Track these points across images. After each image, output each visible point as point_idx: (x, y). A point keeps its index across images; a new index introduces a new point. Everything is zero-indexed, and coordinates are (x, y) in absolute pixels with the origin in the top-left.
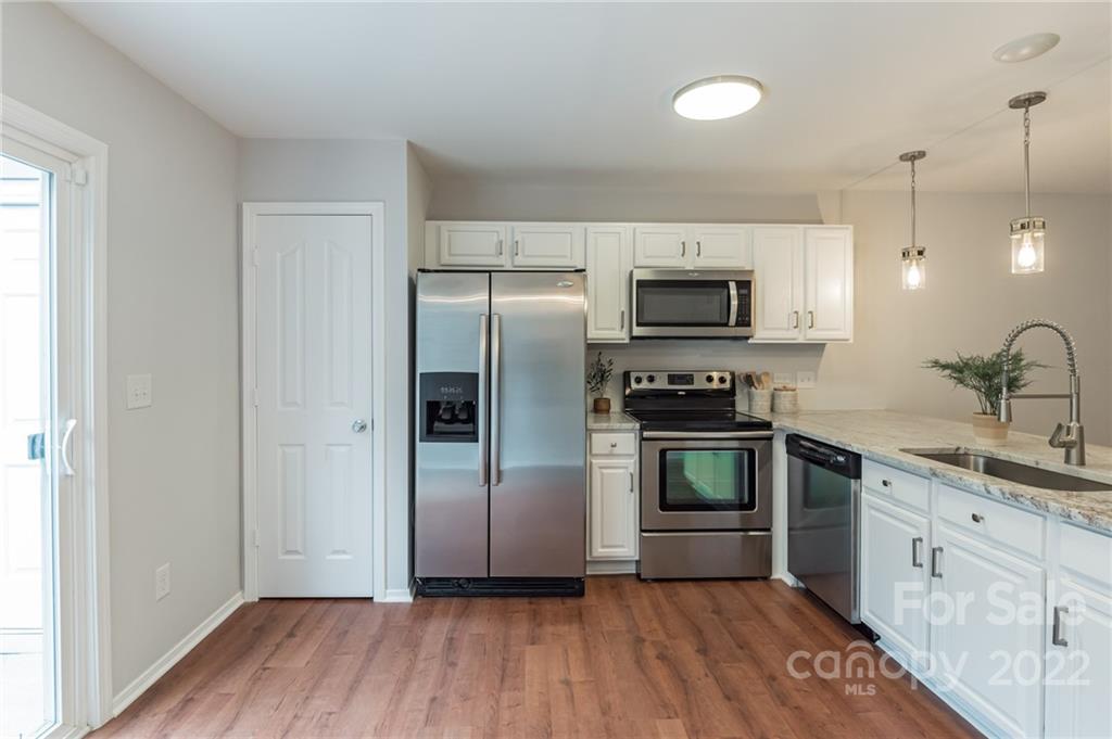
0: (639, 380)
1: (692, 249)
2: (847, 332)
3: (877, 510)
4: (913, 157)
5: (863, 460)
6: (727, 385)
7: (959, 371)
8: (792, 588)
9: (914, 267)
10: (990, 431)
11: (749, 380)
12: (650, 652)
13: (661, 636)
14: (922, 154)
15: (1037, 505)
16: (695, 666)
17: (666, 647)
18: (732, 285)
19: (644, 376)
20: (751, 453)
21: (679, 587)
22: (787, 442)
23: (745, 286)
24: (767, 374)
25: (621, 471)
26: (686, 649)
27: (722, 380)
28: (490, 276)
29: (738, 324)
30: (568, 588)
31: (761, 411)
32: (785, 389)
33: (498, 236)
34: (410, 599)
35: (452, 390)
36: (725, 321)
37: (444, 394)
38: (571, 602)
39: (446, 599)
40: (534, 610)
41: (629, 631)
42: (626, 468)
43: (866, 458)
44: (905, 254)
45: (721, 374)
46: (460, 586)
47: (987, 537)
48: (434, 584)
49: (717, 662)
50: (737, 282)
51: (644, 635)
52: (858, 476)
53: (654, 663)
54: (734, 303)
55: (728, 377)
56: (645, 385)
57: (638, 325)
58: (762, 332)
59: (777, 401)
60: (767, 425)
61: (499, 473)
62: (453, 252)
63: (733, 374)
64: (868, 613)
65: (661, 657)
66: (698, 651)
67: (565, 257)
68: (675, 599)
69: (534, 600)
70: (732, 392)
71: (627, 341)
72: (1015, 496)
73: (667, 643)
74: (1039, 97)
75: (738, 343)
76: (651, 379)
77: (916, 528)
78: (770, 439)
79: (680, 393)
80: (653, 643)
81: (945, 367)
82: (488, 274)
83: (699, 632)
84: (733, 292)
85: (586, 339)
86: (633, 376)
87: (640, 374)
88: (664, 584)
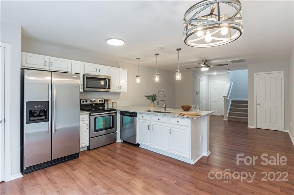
0: (83, 102)
1: (98, 70)
2: (126, 90)
3: (140, 122)
4: (138, 59)
5: (138, 114)
6: (103, 102)
7: (148, 97)
8: (121, 143)
9: (138, 79)
10: (153, 107)
11: (107, 101)
12: (103, 162)
13: (103, 158)
14: (140, 59)
15: (167, 116)
16: (114, 161)
17: (106, 160)
18: (107, 80)
19: (85, 101)
20: (113, 116)
21: (99, 149)
22: (120, 113)
23: (109, 80)
24: (110, 99)
25: (85, 124)
26: (110, 159)
27: (102, 101)
28: (52, 73)
29: (108, 88)
30: (75, 156)
31: (110, 107)
32: (114, 102)
33: (45, 60)
34: (22, 176)
35: (39, 106)
36: (105, 87)
37: (36, 108)
38: (76, 160)
39: (36, 171)
40: (68, 164)
41: (95, 160)
42: (86, 123)
43: (138, 113)
44: (137, 76)
45: (102, 100)
46: (41, 166)
47: (161, 122)
48: (30, 168)
49: (117, 158)
50: (108, 79)
51: (99, 159)
52: (136, 117)
53: (106, 163)
54: (108, 83)
55: (103, 100)
56: (85, 103)
57: (87, 88)
58: (112, 90)
59: (113, 105)
60: (116, 110)
61: (55, 130)
62: (27, 63)
63: (104, 99)
64: (139, 141)
65: (106, 162)
66: (112, 158)
67: (66, 68)
68: (100, 151)
69: (66, 162)
70: (104, 103)
71: (82, 92)
72: (164, 115)
73: (105, 159)
74: (158, 55)
75: (107, 92)
76: (86, 101)
77: (148, 123)
78: (116, 113)
79: (93, 104)
80: (102, 160)
81: (147, 97)
82: (51, 72)
83: (110, 155)
84: (107, 81)
85: (80, 91)
86: (82, 101)
87: (84, 100)
88: (96, 149)
